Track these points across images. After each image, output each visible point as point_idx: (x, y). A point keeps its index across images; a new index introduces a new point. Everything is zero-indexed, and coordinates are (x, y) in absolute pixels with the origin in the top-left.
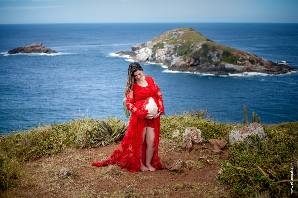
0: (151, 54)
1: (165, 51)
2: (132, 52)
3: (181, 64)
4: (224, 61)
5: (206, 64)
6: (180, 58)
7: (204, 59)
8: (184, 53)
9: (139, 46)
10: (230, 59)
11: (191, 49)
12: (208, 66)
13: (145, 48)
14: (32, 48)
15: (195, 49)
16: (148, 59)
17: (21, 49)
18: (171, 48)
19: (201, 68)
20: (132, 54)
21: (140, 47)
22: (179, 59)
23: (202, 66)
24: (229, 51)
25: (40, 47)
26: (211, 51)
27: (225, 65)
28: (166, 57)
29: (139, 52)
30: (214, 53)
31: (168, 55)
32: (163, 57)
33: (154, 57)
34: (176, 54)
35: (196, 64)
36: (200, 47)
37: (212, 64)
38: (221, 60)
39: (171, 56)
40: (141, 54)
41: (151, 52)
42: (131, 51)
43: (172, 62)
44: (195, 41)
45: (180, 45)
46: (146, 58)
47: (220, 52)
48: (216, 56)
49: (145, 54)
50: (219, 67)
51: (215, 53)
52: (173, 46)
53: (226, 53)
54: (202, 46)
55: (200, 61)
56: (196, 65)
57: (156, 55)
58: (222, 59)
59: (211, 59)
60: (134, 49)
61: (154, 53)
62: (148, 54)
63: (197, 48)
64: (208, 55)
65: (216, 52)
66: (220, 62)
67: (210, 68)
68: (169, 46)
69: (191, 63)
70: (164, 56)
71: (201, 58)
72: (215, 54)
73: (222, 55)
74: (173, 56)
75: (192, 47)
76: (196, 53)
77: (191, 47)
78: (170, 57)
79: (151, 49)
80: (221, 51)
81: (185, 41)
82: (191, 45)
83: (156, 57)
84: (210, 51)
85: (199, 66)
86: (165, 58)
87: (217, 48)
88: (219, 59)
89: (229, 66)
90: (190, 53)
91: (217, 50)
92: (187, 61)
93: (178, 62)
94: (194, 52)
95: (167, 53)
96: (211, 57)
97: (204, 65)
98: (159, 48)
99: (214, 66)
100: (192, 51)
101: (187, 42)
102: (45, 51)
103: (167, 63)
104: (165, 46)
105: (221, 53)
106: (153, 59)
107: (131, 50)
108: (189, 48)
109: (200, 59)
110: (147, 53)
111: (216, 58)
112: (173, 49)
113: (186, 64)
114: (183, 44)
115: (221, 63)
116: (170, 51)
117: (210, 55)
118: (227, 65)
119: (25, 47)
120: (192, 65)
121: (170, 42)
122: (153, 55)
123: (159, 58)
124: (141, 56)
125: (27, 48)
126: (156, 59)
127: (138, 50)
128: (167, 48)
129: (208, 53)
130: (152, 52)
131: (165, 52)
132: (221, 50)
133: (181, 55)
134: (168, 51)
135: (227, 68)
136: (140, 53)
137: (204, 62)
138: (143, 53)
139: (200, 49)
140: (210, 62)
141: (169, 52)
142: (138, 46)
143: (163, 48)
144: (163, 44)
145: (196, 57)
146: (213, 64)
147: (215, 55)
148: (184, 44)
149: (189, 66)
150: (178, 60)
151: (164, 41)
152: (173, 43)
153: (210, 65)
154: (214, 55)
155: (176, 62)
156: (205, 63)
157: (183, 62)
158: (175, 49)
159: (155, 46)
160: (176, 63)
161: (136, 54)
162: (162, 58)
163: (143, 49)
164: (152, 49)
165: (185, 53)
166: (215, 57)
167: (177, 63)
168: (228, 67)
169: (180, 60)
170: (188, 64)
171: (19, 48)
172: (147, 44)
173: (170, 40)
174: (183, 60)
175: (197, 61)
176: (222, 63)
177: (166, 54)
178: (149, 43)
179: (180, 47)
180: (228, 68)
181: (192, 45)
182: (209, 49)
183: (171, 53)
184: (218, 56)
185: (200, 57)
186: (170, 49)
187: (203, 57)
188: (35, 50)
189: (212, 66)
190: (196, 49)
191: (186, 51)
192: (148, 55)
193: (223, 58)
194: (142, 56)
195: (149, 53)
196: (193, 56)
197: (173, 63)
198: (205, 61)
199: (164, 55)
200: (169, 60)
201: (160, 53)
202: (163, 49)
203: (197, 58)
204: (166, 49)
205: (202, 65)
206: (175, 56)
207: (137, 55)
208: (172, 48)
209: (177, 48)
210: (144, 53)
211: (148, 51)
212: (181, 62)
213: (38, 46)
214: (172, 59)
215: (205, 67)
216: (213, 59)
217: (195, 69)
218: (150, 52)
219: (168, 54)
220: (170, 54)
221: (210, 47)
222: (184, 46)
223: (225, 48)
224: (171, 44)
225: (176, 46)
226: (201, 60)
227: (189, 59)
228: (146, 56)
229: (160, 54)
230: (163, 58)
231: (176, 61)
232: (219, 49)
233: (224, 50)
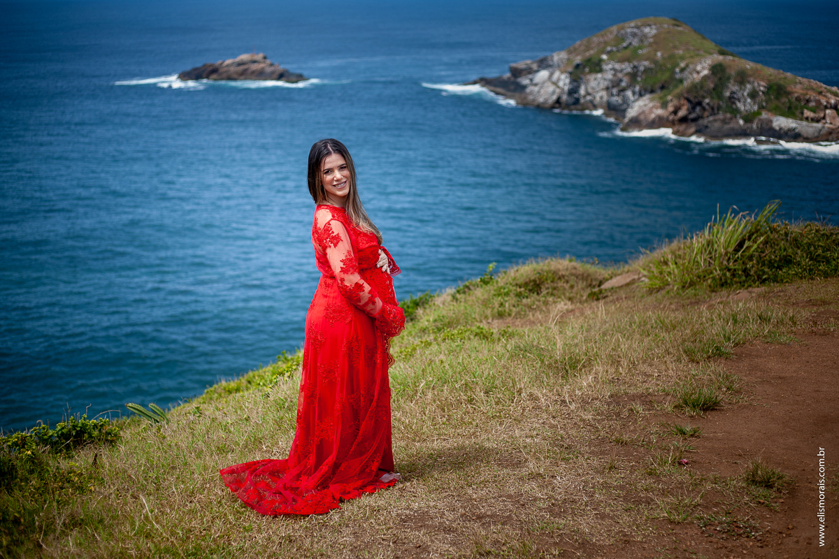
0: (566, 88)
1: (605, 79)
2: (513, 79)
3: (653, 116)
4: (770, 111)
5: (721, 116)
6: (651, 100)
7: (715, 102)
8: (660, 85)
9: (532, 63)
10: (783, 104)
11: (678, 76)
12: (726, 123)
13: (551, 70)
14: (242, 68)
15: (690, 76)
16: (558, 101)
17: (211, 68)
18: (621, 71)
19: (707, 127)
20: (512, 87)
21: (535, 67)
22: (647, 102)
23: (709, 122)
24: (782, 82)
25: (262, 65)
26: (735, 81)
27: (771, 121)
28: (608, 96)
29: (531, 80)
30: (743, 87)
31: (615, 91)
32: (601, 96)
33: (576, 96)
34: (637, 88)
35: (692, 116)
36: (706, 72)
37: (736, 117)
38: (761, 108)
39: (622, 94)
40: (539, 86)
41: (568, 81)
42: (509, 78)
43: (629, 110)
44: (688, 55)
45: (646, 63)
46: (555, 97)
47: (759, 85)
48: (748, 95)
49: (551, 88)
50: (755, 126)
51: (745, 87)
52: (627, 68)
53: (775, 87)
54: (710, 70)
55: (704, 109)
56: (694, 120)
57: (582, 91)
58: (764, 104)
59: (734, 103)
60: (516, 73)
61: (575, 84)
62: (558, 87)
63: (698, 73)
64: (727, 94)
65: (749, 86)
66: (759, 113)
67: (733, 129)
68: (617, 66)
69: (682, 113)
70: (604, 93)
71: (707, 101)
72: (744, 90)
73: (763, 92)
74: (629, 93)
75: (682, 70)
76: (695, 87)
77: (677, 70)
78: (618, 95)
79: (568, 75)
80: (762, 83)
81: (662, 55)
82: (677, 65)
83: (580, 95)
84: (732, 81)
85: (701, 122)
86: (605, 98)
87: (751, 76)
88: (754, 104)
89: (781, 122)
90: (676, 86)
91: (752, 79)
92: (671, 109)
93: (647, 112)
94: (686, 84)
95: (610, 85)
96: (733, 98)
97: (715, 120)
98: (591, 72)
99: (741, 122)
100: (681, 81)
101: (666, 56)
102: (276, 76)
103: (613, 112)
104: (605, 67)
105: (762, 88)
106: (571, 100)
107: (507, 75)
108: (674, 73)
109: (704, 104)
110: (555, 84)
111: (749, 100)
112: (628, 74)
113: (668, 117)
114: (655, 62)
115: (760, 114)
116: (621, 81)
117: (733, 93)
118: (777, 120)
119: (221, 64)
120: (684, 120)
121: (619, 55)
122: (572, 89)
123: (589, 98)
124: (539, 92)
125: (228, 66)
126: (582, 101)
127: (530, 76)
128: (612, 72)
129: (728, 88)
130: (570, 83)
131: (606, 83)
132: (763, 80)
133: (652, 91)
134: (615, 79)
135: (777, 128)
136: (536, 85)
137: (716, 111)
138: (546, 84)
139: (705, 77)
140: (731, 113)
141: (616, 83)
142: (527, 64)
143: (601, 71)
144: (601, 61)
145: (695, 97)
146: (738, 116)
147: (745, 94)
148: (658, 61)
149: (676, 123)
150: (645, 105)
151: (603, 52)
152: (628, 60)
153: (731, 119)
154: (743, 95)
155: (641, 111)
156: (718, 113)
157: (660, 112)
158: (633, 76)
159: (577, 66)
160: (640, 114)
161: (524, 87)
162: (598, 99)
163: (543, 74)
164: (571, 73)
165: (663, 88)
166: (746, 100)
167: (643, 112)
168: (779, 126)
169: (651, 105)
170: (671, 118)
171: (205, 65)
172: (552, 61)
173: (618, 51)
174: (659, 105)
175: (698, 109)
176: (764, 115)
177: (607, 89)
178: (561, 56)
179: (647, 70)
180: (781, 129)
181: (682, 65)
182: (729, 78)
183: (623, 84)
184: (753, 95)
185: (704, 97)
186: (620, 75)
187: (712, 98)
188: (249, 71)
189: (738, 122)
190: (695, 76)
191: (666, 81)
192: (558, 91)
193: (767, 102)
194: (542, 91)
195: (561, 84)
196: (686, 95)
197: (632, 113)
198: (719, 108)
199: (603, 89)
200: (615, 103)
201: (593, 84)
202: (599, 75)
203: (697, 100)
204: (609, 76)
205: (711, 118)
206: (634, 93)
207: (528, 90)
208: (625, 71)
209: (640, 74)
210: (549, 84)
211: (559, 79)
212: (655, 110)
213: (255, 62)
214: (626, 103)
215: (717, 125)
216: (740, 105)
217: (692, 130)
218: (564, 81)
219: (613, 87)
220: (620, 88)
221: (733, 73)
222: (658, 67)
223: (770, 75)
224: (621, 61)
225: (635, 67)
226: (707, 107)
227: (675, 102)
228: (554, 93)
229: (593, 88)
230: (601, 98)
231: (640, 107)
232: (755, 78)
233: (769, 81)
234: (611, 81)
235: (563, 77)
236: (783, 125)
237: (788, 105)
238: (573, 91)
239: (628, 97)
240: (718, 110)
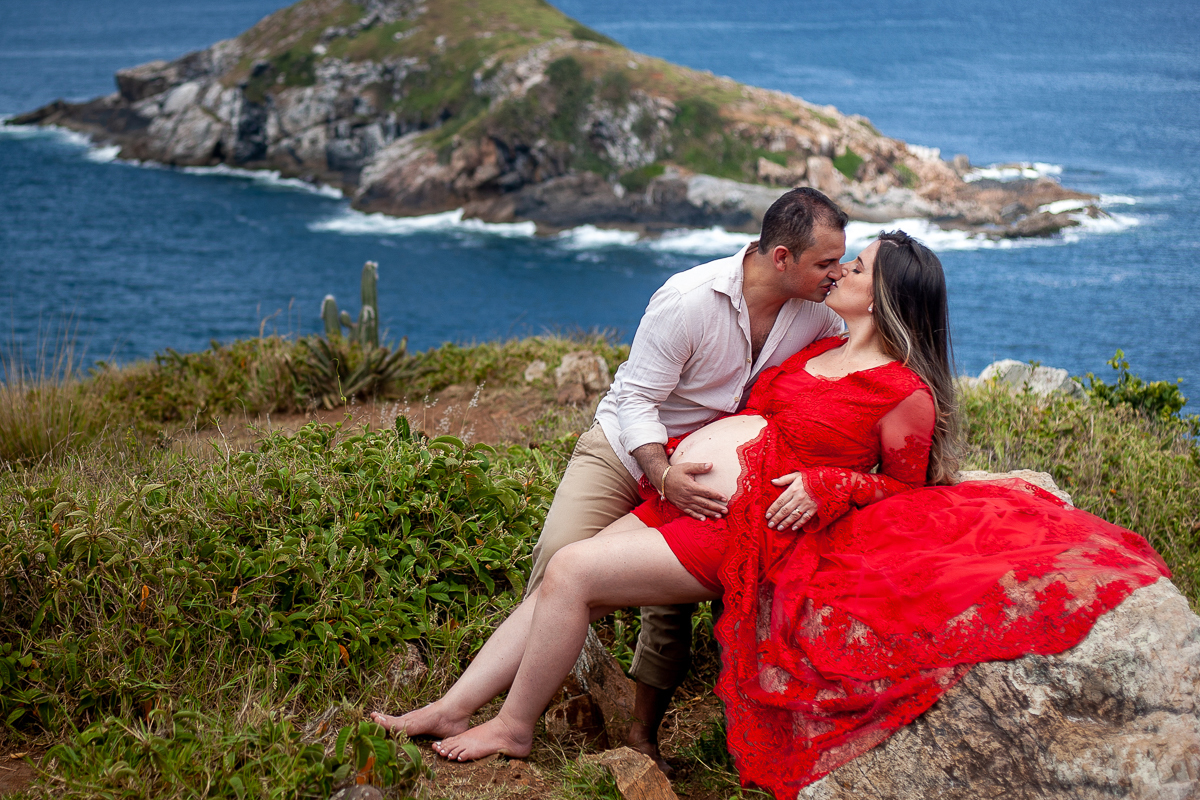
0: (235, 121)
1: (321, 100)
2: (123, 105)
3: (419, 180)
4: (682, 163)
5: (572, 178)
6: (417, 145)
7: (560, 147)
8: (440, 111)
9: (166, 68)
10: (713, 146)
11: (480, 90)
12: (586, 194)
13: (203, 81)
15: (504, 88)
16: (217, 154)
18: (358, 80)
19: (541, 203)
20: (121, 122)
21: (171, 74)
22: (407, 149)
23: (546, 191)
24: (708, 98)
26: (604, 98)
27: (684, 187)
28: (328, 137)
29: (161, 105)
30: (621, 111)
31: (343, 126)
32: (313, 139)
33: (258, 138)
34: (392, 119)
35: (509, 178)
36: (537, 79)
37: (606, 178)
38: (664, 157)
39: (359, 132)
40: (175, 118)
41: (238, 105)
42: (116, 102)
43: (368, 169)
44: (502, 42)
45: (412, 62)
46: (209, 143)
47: (657, 106)
48: (634, 128)
49: (202, 123)
50: (648, 198)
51: (627, 111)
52: (370, 72)
53: (693, 110)
54: (546, 73)
55: (534, 163)
56: (511, 188)
57: (271, 130)
58: (669, 148)
59: (603, 148)
60: (132, 89)
61: (255, 112)
62: (219, 120)
63: (520, 80)
64: (587, 127)
65: (633, 109)
66: (656, 169)
67: (599, 206)
68: (349, 70)
69: (485, 173)
70: (319, 132)
71: (541, 143)
72: (624, 117)
73: (667, 122)
74: (374, 130)
75: (489, 75)
76: (513, 113)
77: (478, 75)
78: (351, 136)
79: (238, 92)
80: (664, 101)
81: (446, 43)
82: (478, 64)
83: (265, 137)
84: (596, 98)
85: (527, 191)
86: (322, 143)
87: (637, 85)
88: (648, 147)
89: (707, 188)
90: (474, 113)
91: (640, 93)
92: (459, 164)
93: (406, 170)
94: (497, 104)
95: (333, 116)
96: (600, 135)
97: (559, 188)
98: (288, 85)
99: (619, 190)
100: (485, 100)
101: (455, 44)
103: (338, 175)
104: (319, 72)
105: (664, 113)
106: (246, 150)
107: (113, 95)
108: (471, 82)
109: (534, 152)
110: (211, 112)
111: (635, 141)
112: (371, 87)
113: (453, 182)
114: (431, 58)
115: (661, 171)
116: (357, 102)
117: (598, 124)
118: (698, 184)
120: (489, 188)
121: (352, 44)
122: (248, 124)
123: (285, 143)
124: (174, 130)
126: (271, 150)
127: (159, 97)
128: (337, 84)
129: (586, 112)
130: (243, 110)
131: (324, 109)
132: (664, 94)
133: (423, 126)
134: (342, 98)
135: (698, 202)
136: (169, 116)
137: (562, 167)
138: (190, 114)
139: (536, 90)
140: (595, 169)
141: (345, 108)
142: (155, 70)
143: (312, 81)
144: (312, 58)
145: (514, 136)
146: (612, 177)
147: (627, 126)
148: (437, 57)
149: (471, 194)
150: (402, 157)
151: (317, 39)
152: (373, 55)
153: (596, 183)
154: (620, 127)
155: (390, 170)
156: (567, 172)
157: (435, 171)
158: (384, 90)
159: (259, 71)
160: (391, 176)
161: (147, 121)
162: (306, 144)
163: (188, 90)
164: (244, 87)
165: (446, 116)
166: (628, 139)
167: (398, 172)
168: (701, 195)
169: (415, 155)
170: (460, 183)
172: (209, 60)
173: (350, 35)
174: (433, 155)
175: (521, 162)
176: (671, 173)
177: (326, 121)
178: (227, 49)
179: (414, 77)
180: (706, 203)
181: (489, 64)
182: (589, 91)
183: (362, 111)
184: (644, 128)
185: (534, 137)
186: (355, 90)
187: (552, 137)
189: (610, 191)
190: (514, 87)
191: (453, 102)
192: (217, 127)
193: (675, 142)
194: (181, 130)
195: (223, 112)
196: (491, 132)
197: (373, 174)
198: (569, 160)
199: (316, 124)
200: (346, 154)
201: (294, 111)
202: (309, 92)
203: (517, 142)
204: (330, 92)
205: (550, 183)
206: (385, 131)
207: (152, 129)
208: (365, 81)
209: (397, 86)
210: (198, 112)
211: (218, 102)
212: (423, 168)
214: (367, 150)
215: (564, 198)
216: (614, 152)
217: (508, 210)
218: (230, 106)
219: (339, 117)
220: (355, 120)
221: (598, 78)
222: (438, 68)
223: (683, 83)
224: (357, 58)
225: (387, 71)
226: (541, 158)
227: (470, 148)
228: (208, 131)
229: (295, 122)
230: (314, 142)
231: (392, 161)
232: (648, 90)
233: (680, 95)
234: (335, 104)
235: (227, 96)
236: (710, 196)
237: (722, 149)
238: (251, 128)
239: (373, 139)
240: (567, 163)
